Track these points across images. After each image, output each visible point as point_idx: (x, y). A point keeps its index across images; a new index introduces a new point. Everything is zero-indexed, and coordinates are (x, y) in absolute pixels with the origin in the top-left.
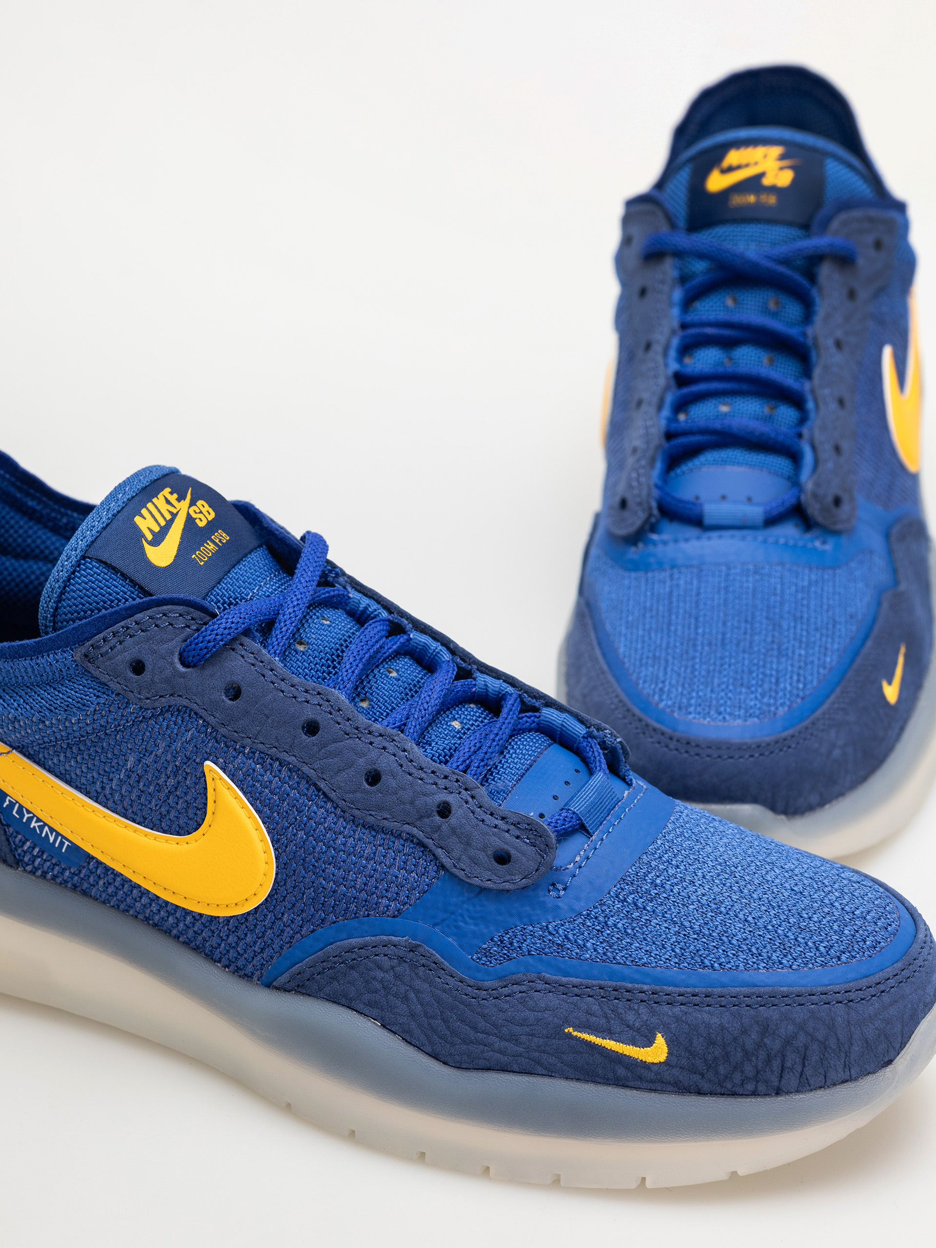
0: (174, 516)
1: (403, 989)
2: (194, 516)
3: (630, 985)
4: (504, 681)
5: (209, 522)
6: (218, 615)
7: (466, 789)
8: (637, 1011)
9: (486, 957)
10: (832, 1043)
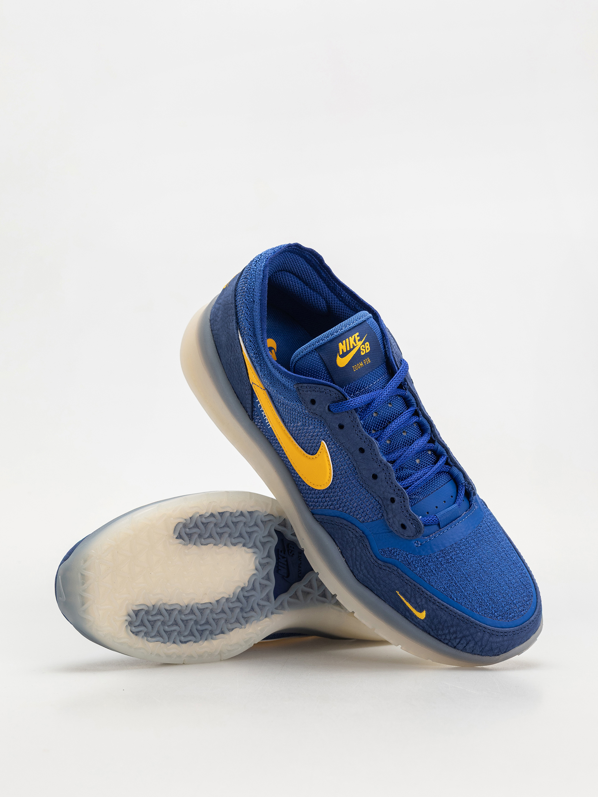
0: (354, 347)
1: (352, 546)
2: (362, 349)
3: (424, 590)
4: (445, 449)
5: (366, 353)
6: (347, 400)
7: (403, 497)
8: (422, 600)
9: (384, 552)
10: (479, 644)
